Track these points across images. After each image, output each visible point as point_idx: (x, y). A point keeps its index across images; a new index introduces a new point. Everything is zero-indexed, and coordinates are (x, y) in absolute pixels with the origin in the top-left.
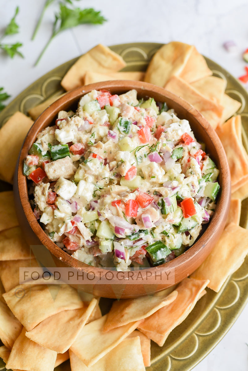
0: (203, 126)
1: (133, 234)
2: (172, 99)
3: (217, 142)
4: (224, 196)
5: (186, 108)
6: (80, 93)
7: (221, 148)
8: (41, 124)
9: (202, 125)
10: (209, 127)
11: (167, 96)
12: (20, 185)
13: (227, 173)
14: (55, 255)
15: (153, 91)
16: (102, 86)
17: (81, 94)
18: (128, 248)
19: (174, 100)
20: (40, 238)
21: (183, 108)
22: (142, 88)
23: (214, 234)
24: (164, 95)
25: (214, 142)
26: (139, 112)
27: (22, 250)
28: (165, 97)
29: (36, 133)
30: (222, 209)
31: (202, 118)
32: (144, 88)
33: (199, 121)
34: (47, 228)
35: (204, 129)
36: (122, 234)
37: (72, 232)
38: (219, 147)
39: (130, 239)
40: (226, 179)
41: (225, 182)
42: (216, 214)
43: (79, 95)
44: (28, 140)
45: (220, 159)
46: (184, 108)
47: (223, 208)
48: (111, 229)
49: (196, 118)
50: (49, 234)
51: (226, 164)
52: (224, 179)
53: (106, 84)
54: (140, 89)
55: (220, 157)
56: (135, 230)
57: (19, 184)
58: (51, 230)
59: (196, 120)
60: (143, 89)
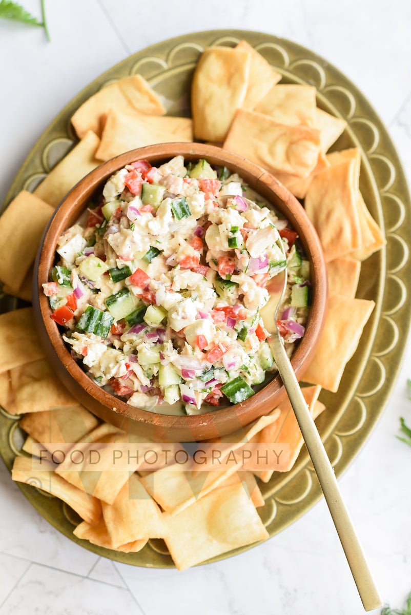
0: (282, 199)
1: (205, 373)
2: (235, 164)
3: (302, 219)
4: (320, 294)
5: (255, 175)
6: (105, 172)
7: (309, 226)
8: (59, 226)
9: (280, 197)
10: (289, 199)
11: (226, 160)
12: (45, 316)
13: (320, 261)
14: (107, 406)
15: (207, 155)
16: (135, 158)
17: (108, 173)
18: (199, 391)
19: (238, 165)
20: (83, 385)
21: (251, 174)
22: (191, 152)
23: (310, 348)
24: (222, 159)
25: (298, 219)
26: (191, 186)
27: (59, 396)
28: (223, 161)
29: (55, 239)
30: (318, 312)
31: (279, 187)
32: (194, 152)
33: (275, 191)
34: (91, 371)
35: (282, 201)
36: (193, 377)
37: (125, 377)
38: (306, 227)
39: (202, 381)
40: (319, 269)
41: (318, 274)
42: (311, 321)
43: (105, 175)
44: (46, 252)
45: (309, 243)
46: (253, 174)
47: (320, 312)
48: (176, 371)
49: (269, 187)
50: (95, 379)
51: (318, 249)
52: (317, 271)
53: (141, 154)
54: (189, 154)
55: (308, 240)
56: (207, 368)
57: (43, 316)
58: (98, 374)
59: (271, 190)
60: (193, 154)
